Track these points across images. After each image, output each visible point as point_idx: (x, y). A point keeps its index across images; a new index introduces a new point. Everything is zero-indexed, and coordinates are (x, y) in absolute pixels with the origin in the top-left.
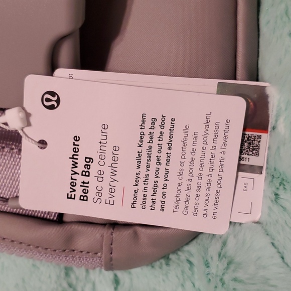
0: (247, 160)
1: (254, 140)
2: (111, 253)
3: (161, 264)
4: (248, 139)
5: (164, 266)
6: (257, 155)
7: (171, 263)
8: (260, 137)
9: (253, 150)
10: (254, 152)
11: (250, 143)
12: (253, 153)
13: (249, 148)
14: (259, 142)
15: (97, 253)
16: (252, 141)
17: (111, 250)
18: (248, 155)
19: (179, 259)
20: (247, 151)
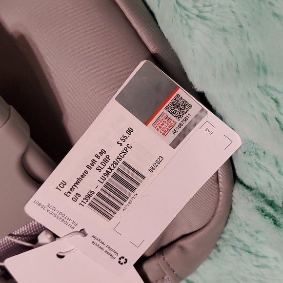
0: (189, 116)
1: (178, 101)
2: (174, 271)
3: (215, 253)
4: (173, 105)
5: (218, 254)
6: (190, 106)
7: (220, 248)
8: (178, 96)
9: (185, 107)
10: (186, 107)
11: (178, 106)
12: (187, 109)
13: (180, 109)
14: (182, 98)
15: (163, 278)
16: (177, 103)
17: (172, 269)
18: (185, 113)
19: (225, 241)
20: (182, 112)
